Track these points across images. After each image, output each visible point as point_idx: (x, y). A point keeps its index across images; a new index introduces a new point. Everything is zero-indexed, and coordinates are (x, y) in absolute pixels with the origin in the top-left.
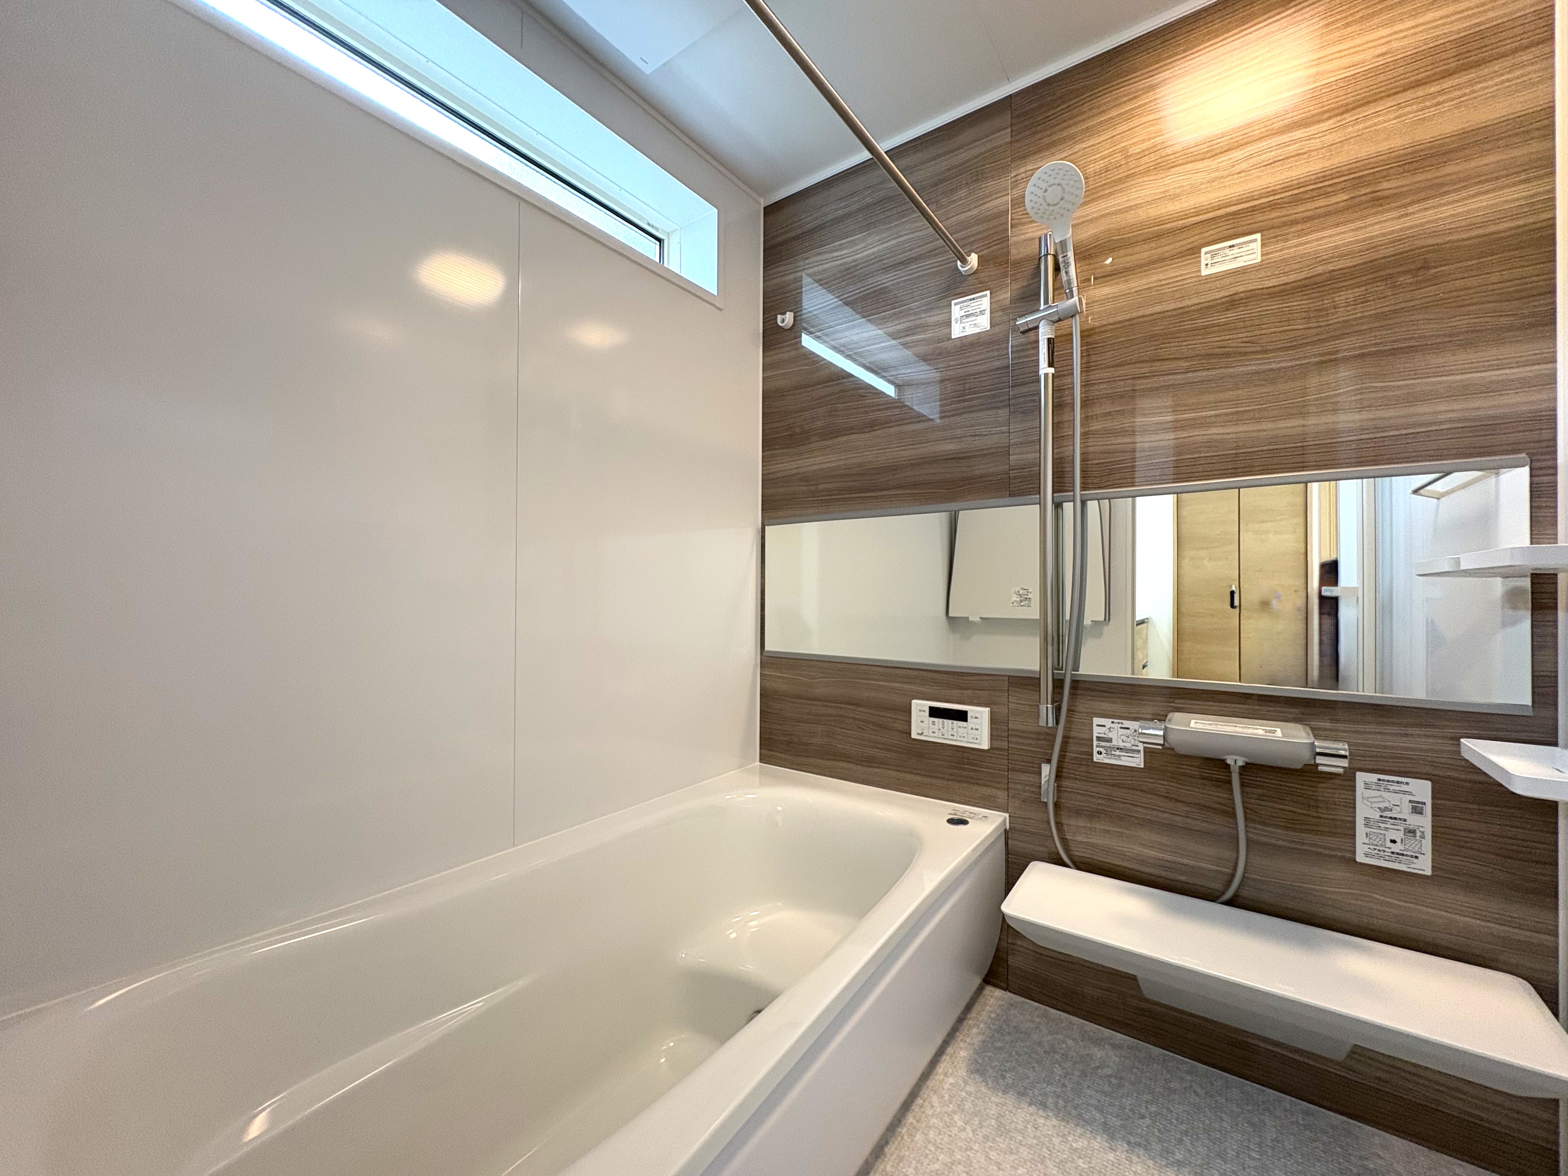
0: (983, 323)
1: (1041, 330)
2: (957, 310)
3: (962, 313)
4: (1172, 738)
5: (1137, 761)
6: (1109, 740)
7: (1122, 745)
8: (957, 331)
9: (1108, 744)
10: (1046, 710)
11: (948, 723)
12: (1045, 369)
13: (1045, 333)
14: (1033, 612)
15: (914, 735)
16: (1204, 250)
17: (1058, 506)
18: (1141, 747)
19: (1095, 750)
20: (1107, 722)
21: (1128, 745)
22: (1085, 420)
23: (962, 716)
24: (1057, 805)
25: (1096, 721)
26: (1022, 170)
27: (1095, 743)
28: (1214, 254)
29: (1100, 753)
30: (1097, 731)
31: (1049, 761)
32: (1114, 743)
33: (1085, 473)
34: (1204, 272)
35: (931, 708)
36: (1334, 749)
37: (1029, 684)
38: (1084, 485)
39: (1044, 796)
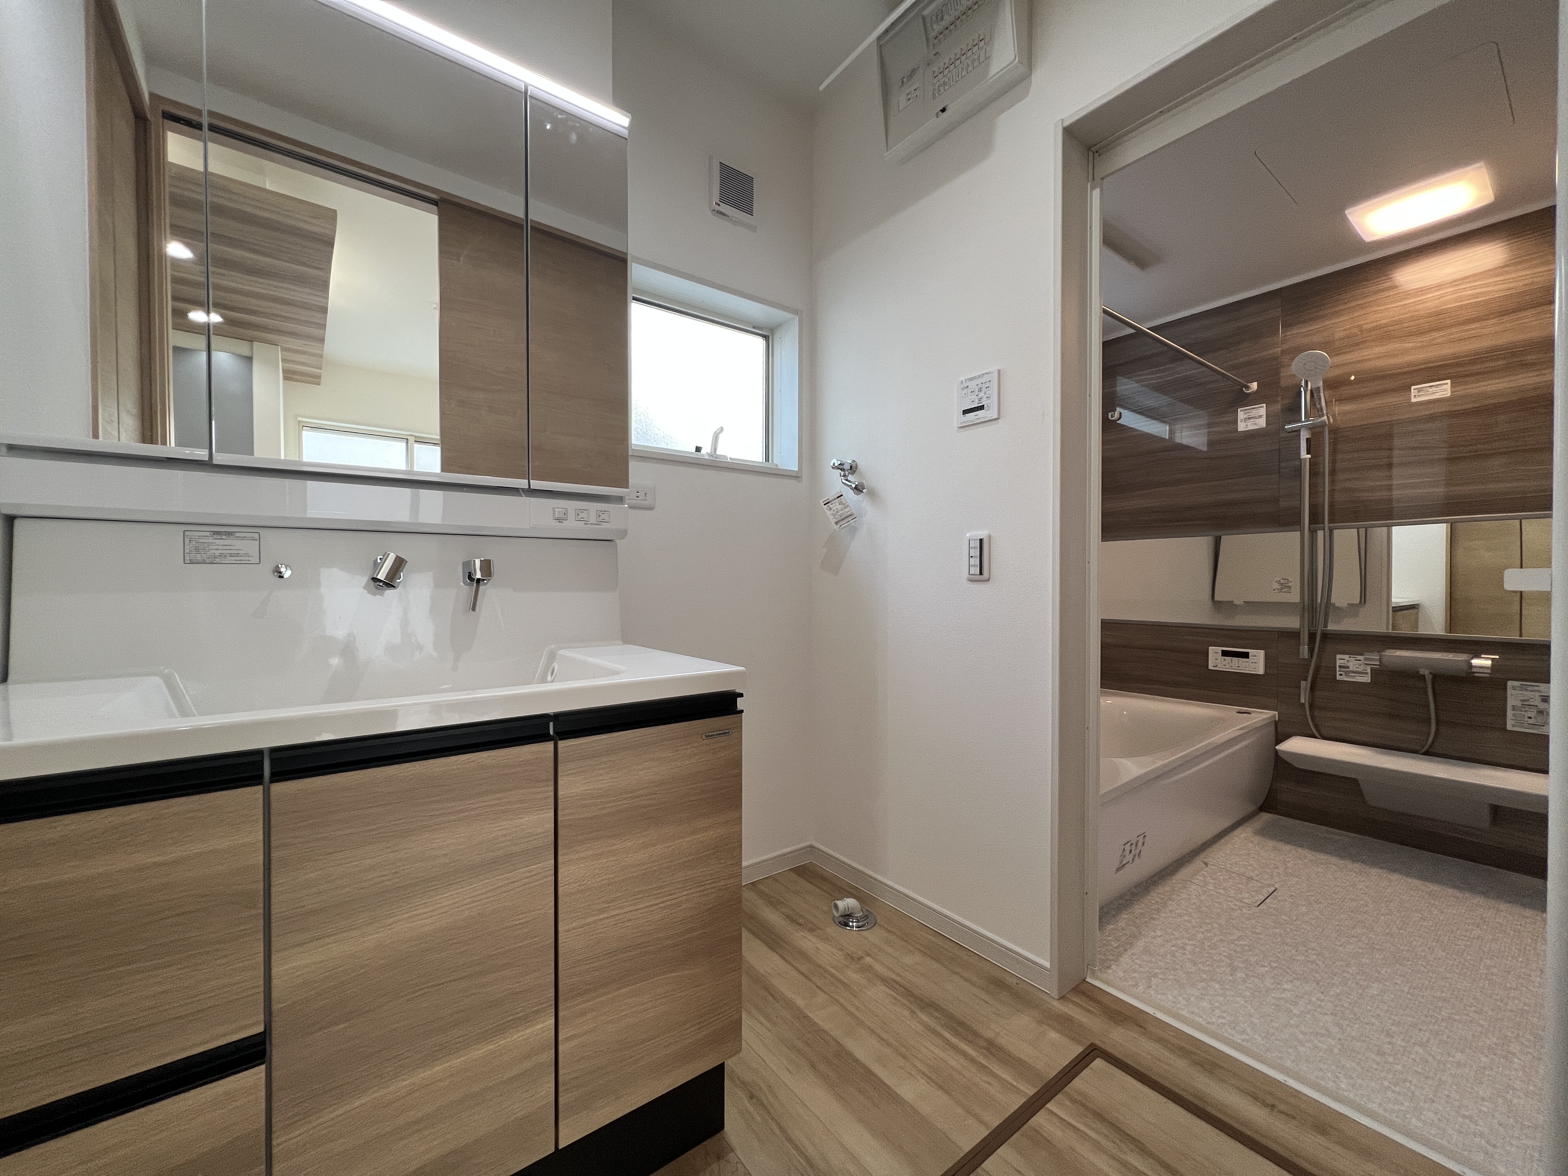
0: (1262, 423)
1: (1302, 433)
2: (1241, 415)
3: (1246, 416)
4: (1384, 660)
5: (1367, 679)
6: (1348, 667)
7: (1356, 670)
8: (1242, 427)
9: (1346, 670)
10: (1304, 650)
11: (1235, 659)
12: (1305, 455)
13: (1304, 435)
14: (1294, 596)
15: (1210, 667)
16: (1413, 387)
17: (1313, 532)
18: (1369, 671)
19: (1338, 673)
20: (1346, 657)
21: (1360, 670)
22: (1332, 482)
23: (1246, 655)
24: (1311, 706)
25: (1338, 656)
26: (1289, 333)
27: (1338, 669)
28: (1419, 390)
29: (1341, 675)
30: (1339, 663)
31: (1305, 679)
32: (1351, 668)
33: (1331, 514)
34: (1413, 400)
35: (1222, 651)
36: (1483, 662)
37: (1292, 635)
38: (1331, 521)
39: (1302, 701)
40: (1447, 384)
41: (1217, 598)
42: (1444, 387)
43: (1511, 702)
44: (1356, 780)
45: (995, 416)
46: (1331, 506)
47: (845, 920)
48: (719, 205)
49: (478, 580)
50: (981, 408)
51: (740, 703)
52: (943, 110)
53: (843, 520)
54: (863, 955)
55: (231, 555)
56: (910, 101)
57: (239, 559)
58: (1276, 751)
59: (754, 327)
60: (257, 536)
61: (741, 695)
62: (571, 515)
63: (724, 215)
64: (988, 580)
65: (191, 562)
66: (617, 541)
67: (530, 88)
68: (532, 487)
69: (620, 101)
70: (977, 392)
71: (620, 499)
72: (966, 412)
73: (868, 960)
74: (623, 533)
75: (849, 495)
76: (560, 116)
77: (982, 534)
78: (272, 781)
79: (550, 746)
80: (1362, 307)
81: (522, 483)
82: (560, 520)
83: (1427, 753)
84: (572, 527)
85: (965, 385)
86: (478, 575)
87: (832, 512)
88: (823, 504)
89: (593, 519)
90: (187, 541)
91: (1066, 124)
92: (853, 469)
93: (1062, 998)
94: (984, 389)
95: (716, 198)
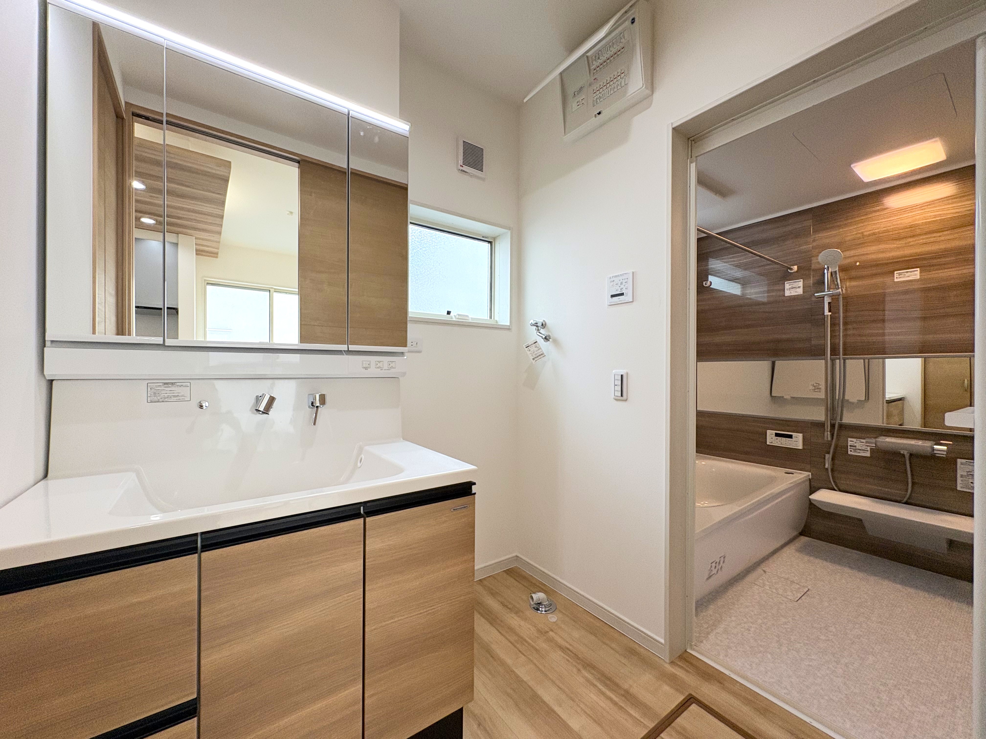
0: (800, 291)
1: (825, 299)
2: (787, 285)
3: (790, 287)
4: (878, 444)
5: (868, 454)
6: (855, 446)
7: (860, 448)
8: (787, 293)
9: (854, 448)
10: (828, 435)
11: (784, 439)
12: (827, 313)
13: (827, 300)
14: (822, 395)
15: (768, 443)
16: (895, 272)
17: (833, 361)
18: (869, 449)
19: (849, 450)
20: (854, 440)
21: (863, 448)
22: (845, 330)
23: (790, 437)
24: (832, 470)
25: (849, 439)
26: (817, 236)
27: (849, 447)
28: (900, 274)
29: (851, 451)
30: (850, 443)
31: (829, 453)
32: (857, 447)
33: (845, 349)
34: (896, 280)
35: (776, 433)
36: (941, 448)
37: (820, 425)
38: (844, 354)
39: (827, 466)
40: (917, 271)
41: (773, 395)
42: (916, 272)
43: (959, 473)
44: (861, 520)
45: (631, 300)
46: (844, 344)
47: (537, 607)
48: (462, 166)
49: (317, 407)
50: (622, 294)
51: (474, 489)
52: (599, 113)
53: (537, 357)
54: (548, 630)
55: (174, 396)
56: (579, 106)
57: (179, 398)
58: (810, 500)
59: (483, 237)
60: (189, 384)
61: (475, 484)
62: (373, 365)
63: (466, 172)
64: (626, 400)
65: (151, 402)
66: (401, 379)
67: (351, 112)
68: (350, 350)
69: (404, 115)
70: (619, 285)
71: (402, 354)
72: (613, 296)
73: (551, 633)
74: (404, 374)
75: (541, 341)
76: (368, 127)
77: (623, 372)
78: (202, 552)
79: (362, 520)
80: (862, 221)
81: (344, 347)
82: (366, 368)
83: (906, 503)
84: (373, 371)
85: (612, 280)
86: (318, 405)
87: (530, 352)
88: (525, 347)
89: (386, 367)
90: (149, 389)
91: (674, 126)
92: (544, 325)
93: (672, 663)
94: (624, 283)
95: (461, 162)
